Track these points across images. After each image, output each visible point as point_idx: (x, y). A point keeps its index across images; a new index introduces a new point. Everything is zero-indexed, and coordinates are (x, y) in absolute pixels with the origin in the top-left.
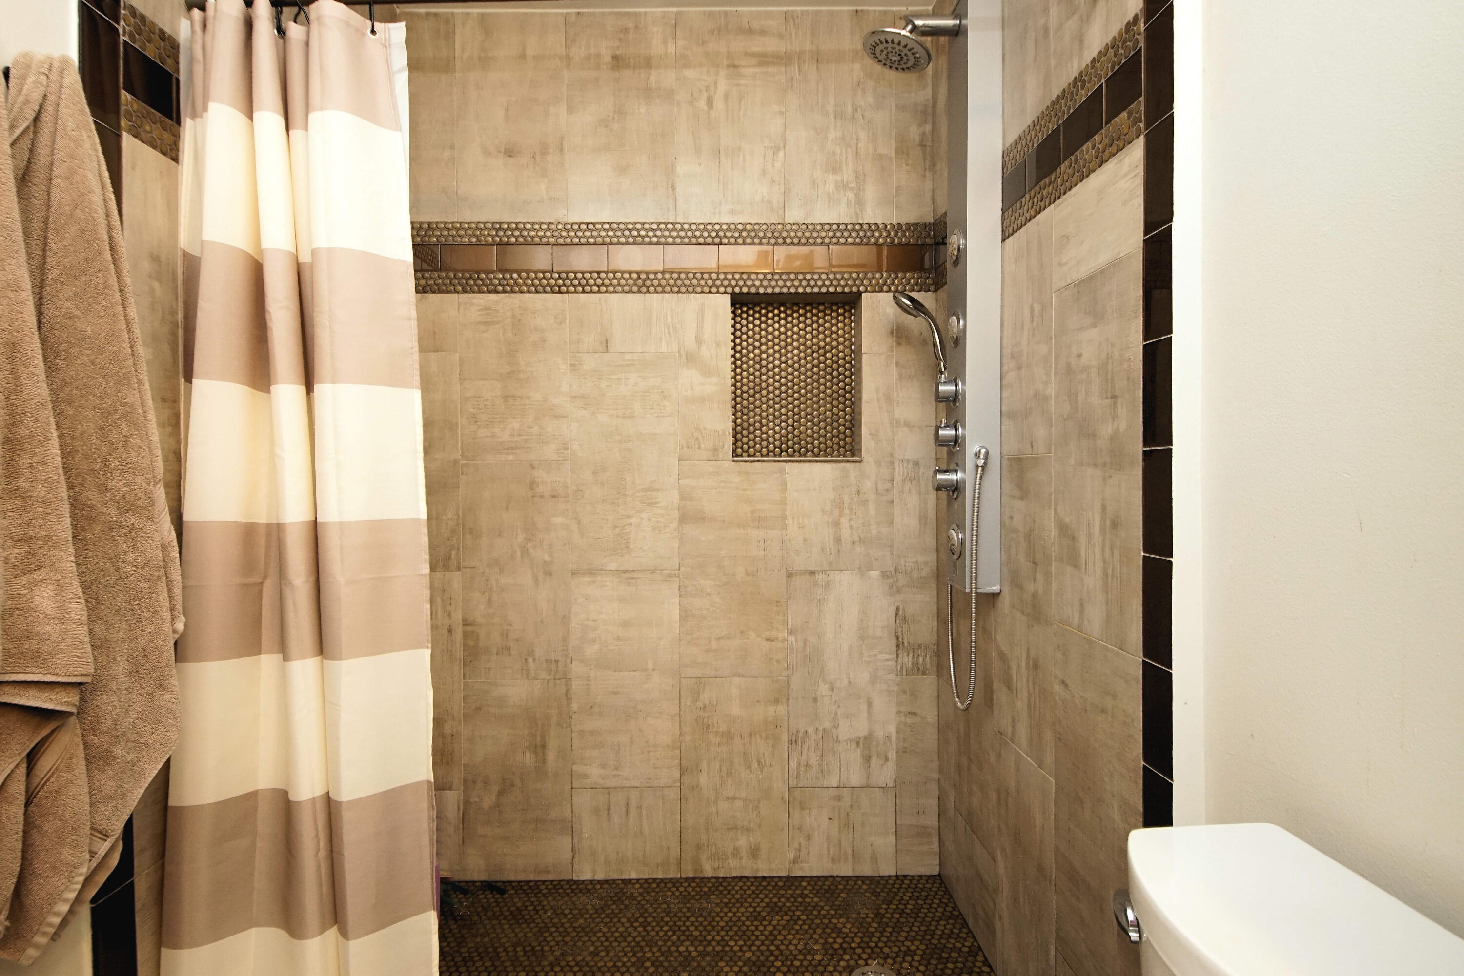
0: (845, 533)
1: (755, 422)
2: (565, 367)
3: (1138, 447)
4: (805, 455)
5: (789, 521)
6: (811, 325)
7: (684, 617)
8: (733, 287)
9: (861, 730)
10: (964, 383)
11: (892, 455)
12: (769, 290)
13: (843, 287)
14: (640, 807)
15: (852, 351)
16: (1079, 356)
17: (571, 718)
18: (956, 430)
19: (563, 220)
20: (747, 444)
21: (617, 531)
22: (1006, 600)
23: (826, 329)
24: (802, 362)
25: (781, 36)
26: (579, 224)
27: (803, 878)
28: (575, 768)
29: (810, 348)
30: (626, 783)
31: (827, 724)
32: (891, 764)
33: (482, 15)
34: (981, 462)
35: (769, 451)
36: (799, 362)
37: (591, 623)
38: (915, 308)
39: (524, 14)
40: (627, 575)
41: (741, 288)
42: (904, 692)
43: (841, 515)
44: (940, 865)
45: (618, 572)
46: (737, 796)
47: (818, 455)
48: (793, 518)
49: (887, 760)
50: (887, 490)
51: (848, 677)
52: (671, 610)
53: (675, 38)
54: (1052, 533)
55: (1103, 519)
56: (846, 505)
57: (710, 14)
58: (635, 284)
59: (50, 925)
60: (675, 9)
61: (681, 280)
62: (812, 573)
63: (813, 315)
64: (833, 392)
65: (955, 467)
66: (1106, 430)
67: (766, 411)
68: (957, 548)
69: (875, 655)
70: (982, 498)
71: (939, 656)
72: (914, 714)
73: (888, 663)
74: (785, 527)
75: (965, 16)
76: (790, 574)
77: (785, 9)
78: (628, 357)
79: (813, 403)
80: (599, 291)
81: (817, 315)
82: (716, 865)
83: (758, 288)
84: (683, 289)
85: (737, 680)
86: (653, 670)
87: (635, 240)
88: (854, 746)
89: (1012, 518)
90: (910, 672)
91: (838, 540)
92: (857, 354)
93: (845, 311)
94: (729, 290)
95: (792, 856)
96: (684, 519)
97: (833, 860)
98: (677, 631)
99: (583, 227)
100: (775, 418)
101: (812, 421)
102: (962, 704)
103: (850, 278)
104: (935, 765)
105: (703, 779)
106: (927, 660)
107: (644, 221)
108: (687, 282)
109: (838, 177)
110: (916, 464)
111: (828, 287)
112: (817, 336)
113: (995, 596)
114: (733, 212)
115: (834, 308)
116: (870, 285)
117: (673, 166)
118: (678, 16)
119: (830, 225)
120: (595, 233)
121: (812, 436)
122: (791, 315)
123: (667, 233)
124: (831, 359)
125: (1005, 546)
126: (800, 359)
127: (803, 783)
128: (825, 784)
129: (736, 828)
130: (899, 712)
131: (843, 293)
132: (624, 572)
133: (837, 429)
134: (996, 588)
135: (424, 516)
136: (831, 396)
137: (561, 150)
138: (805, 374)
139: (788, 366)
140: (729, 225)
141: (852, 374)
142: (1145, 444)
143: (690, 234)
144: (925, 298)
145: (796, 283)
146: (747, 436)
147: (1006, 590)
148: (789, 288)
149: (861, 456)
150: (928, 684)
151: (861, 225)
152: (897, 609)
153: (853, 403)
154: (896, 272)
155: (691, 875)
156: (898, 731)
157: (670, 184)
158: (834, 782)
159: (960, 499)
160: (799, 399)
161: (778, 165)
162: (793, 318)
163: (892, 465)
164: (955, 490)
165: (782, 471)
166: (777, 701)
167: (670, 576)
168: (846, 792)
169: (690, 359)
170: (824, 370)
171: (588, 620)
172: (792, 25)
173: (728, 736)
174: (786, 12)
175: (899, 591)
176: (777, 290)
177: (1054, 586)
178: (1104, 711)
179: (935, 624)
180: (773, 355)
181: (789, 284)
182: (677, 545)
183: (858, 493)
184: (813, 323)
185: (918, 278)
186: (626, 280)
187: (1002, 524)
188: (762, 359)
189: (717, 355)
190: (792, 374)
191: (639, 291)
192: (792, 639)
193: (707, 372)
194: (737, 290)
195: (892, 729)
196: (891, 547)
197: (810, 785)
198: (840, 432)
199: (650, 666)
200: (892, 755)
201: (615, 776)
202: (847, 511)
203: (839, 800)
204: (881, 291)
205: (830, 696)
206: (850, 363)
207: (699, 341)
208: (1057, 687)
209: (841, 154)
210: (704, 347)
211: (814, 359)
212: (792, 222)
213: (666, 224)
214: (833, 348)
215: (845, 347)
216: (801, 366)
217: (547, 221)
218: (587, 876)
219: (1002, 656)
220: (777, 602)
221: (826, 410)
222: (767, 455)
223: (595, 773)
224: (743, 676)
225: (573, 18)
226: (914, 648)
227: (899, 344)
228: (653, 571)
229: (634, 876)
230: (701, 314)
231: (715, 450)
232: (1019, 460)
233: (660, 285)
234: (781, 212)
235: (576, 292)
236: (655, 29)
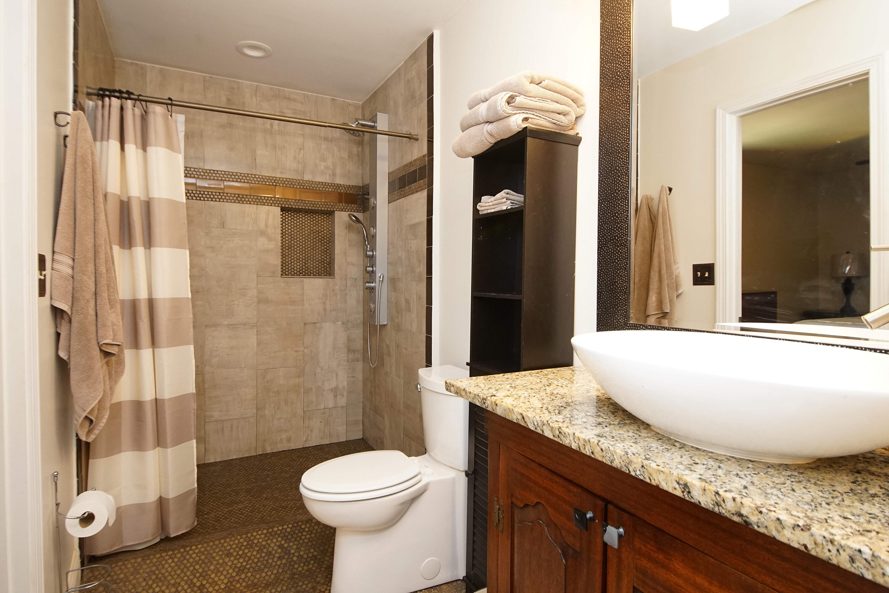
0: (328, 306)
1: (289, 261)
2: (203, 233)
3: (425, 276)
4: (310, 275)
5: (305, 302)
6: (313, 221)
7: (259, 343)
8: (282, 204)
9: (333, 384)
10: (376, 252)
11: (346, 276)
12: (297, 207)
13: (328, 208)
14: (238, 427)
15: (330, 233)
16: (411, 247)
17: (205, 391)
18: (373, 268)
19: (202, 167)
20: (285, 270)
21: (228, 307)
22: (389, 327)
23: (319, 224)
24: (309, 236)
25: (302, 103)
26: (210, 170)
27: (309, 447)
28: (207, 413)
29: (313, 231)
30: (232, 418)
31: (320, 384)
32: (345, 397)
33: (162, 69)
34: (381, 279)
35: (295, 273)
36: (308, 237)
37: (215, 348)
38: (357, 221)
39: (184, 72)
40: (232, 327)
41: (285, 205)
42: (350, 369)
43: (326, 299)
44: (363, 434)
45: (228, 326)
46: (282, 417)
47: (315, 275)
48: (307, 301)
49: (343, 396)
50: (344, 290)
51: (329, 364)
52: (253, 340)
53: (256, 95)
54: (403, 302)
55: (417, 297)
56: (328, 296)
57: (271, 89)
58: (237, 199)
59: (101, 426)
60: (256, 84)
61: (258, 199)
62: (315, 323)
63: (314, 217)
64: (322, 249)
65: (372, 281)
66: (418, 270)
67: (294, 256)
68: (373, 310)
69: (339, 355)
70: (382, 292)
71: (363, 354)
72: (354, 377)
73: (344, 358)
74: (303, 305)
75: (376, 122)
76: (305, 324)
77: (304, 92)
78: (234, 231)
79: (314, 254)
80: (220, 201)
81: (315, 217)
82: (272, 448)
83: (292, 205)
84: (259, 203)
85: (282, 369)
86: (245, 367)
87: (237, 180)
88: (330, 392)
89: (391, 298)
90: (353, 361)
91: (325, 310)
92: (333, 234)
93: (327, 217)
94: (280, 205)
95: (305, 439)
96: (259, 302)
97: (321, 438)
98: (256, 350)
99: (212, 172)
100: (297, 259)
101: (313, 261)
102: (373, 365)
103: (330, 205)
104: (362, 396)
105: (267, 412)
106: (359, 356)
107: (241, 172)
108: (261, 201)
109: (325, 164)
110: (356, 279)
111: (321, 208)
112: (315, 226)
113: (385, 325)
114: (282, 173)
115: (322, 215)
116: (338, 208)
117: (255, 151)
118: (257, 87)
119: (322, 183)
120: (218, 175)
121: (313, 267)
122: (304, 217)
123: (252, 179)
124: (321, 236)
125: (388, 308)
126: (308, 235)
127: (310, 409)
128: (319, 408)
129: (281, 431)
130: (348, 377)
131: (327, 210)
132: (231, 325)
133: (324, 265)
134: (385, 323)
135: (190, 296)
136: (321, 251)
137: (201, 136)
138: (310, 241)
139: (303, 238)
140: (280, 178)
141: (330, 242)
142: (427, 275)
143: (262, 180)
144: (360, 216)
145: (308, 205)
146: (285, 267)
147: (389, 324)
148: (305, 207)
149: (334, 276)
150: (359, 366)
151: (335, 184)
152: (348, 336)
153: (330, 254)
154: (348, 203)
155: (261, 453)
156: (348, 384)
157: (254, 157)
158: (323, 407)
159: (374, 292)
160: (307, 252)
161: (301, 156)
162: (305, 218)
163: (346, 279)
164: (372, 289)
165: (302, 281)
166: (299, 376)
167: (252, 326)
168: (326, 410)
169: (263, 233)
170: (318, 240)
171: (214, 347)
172: (307, 99)
173: (278, 393)
174: (304, 94)
175: (348, 329)
176: (300, 207)
177: (404, 319)
178: (416, 353)
179: (362, 342)
180: (296, 233)
181: (305, 205)
182: (256, 313)
183: (333, 291)
184: (314, 221)
185: (356, 207)
186: (233, 197)
187: (388, 301)
188: (292, 234)
189: (274, 232)
190: (305, 241)
191: (239, 203)
192: (306, 350)
193: (270, 239)
194: (283, 206)
195: (345, 384)
196: (346, 312)
197: (313, 409)
198: (325, 266)
199: (243, 366)
200: (345, 394)
201: (226, 415)
202: (329, 298)
203: (324, 414)
204: (342, 211)
205: (321, 373)
206: (329, 238)
207: (266, 226)
208: (404, 351)
209: (327, 155)
210: (269, 228)
211: (314, 235)
212: (307, 180)
213: (251, 175)
214: (322, 231)
215: (327, 231)
216: (308, 238)
217: (194, 167)
218: (212, 461)
219: (387, 346)
220: (300, 336)
221: (319, 257)
222: (294, 275)
223: (216, 415)
224: (285, 367)
225: (208, 79)
226: (354, 351)
227: (349, 232)
228: (245, 324)
229: (235, 457)
230: (268, 214)
231: (274, 272)
232: (394, 279)
233: (249, 201)
234: (302, 175)
235: (208, 200)
236: (247, 90)
